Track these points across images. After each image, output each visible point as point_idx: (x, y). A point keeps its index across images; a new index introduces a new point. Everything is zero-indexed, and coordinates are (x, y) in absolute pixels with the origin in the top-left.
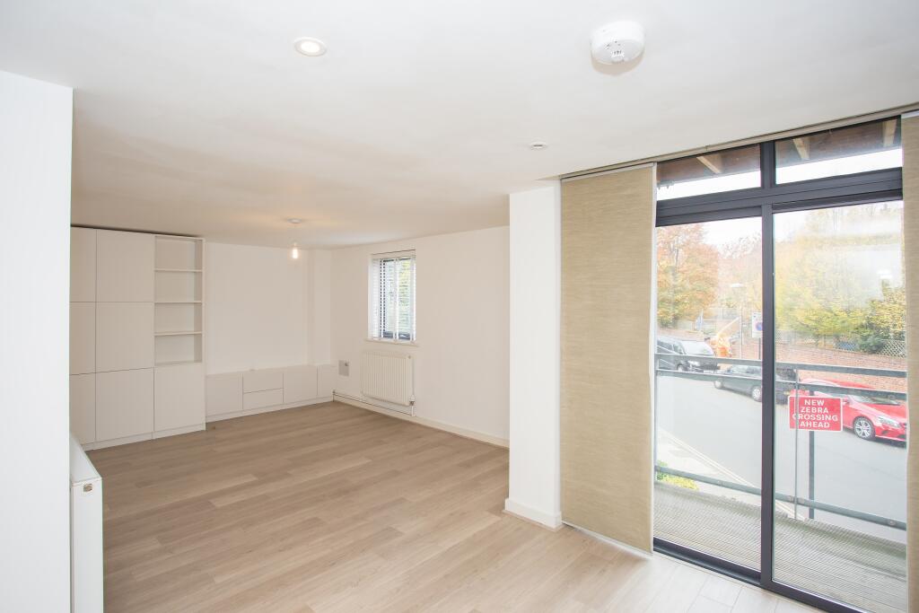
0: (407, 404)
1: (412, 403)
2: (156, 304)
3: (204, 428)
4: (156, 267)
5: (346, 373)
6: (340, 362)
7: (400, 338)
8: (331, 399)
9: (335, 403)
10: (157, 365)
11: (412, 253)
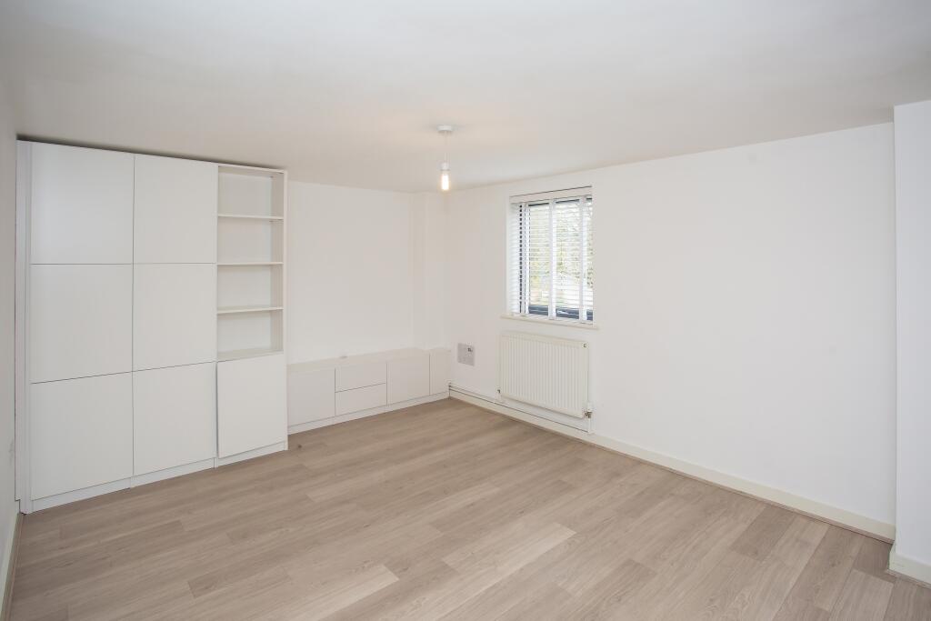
0: (581, 415)
1: (588, 415)
2: (220, 267)
3: (284, 447)
4: (219, 211)
5: (471, 362)
6: (460, 345)
7: (558, 315)
8: (446, 396)
9: (452, 402)
10: (222, 357)
11: (583, 192)
